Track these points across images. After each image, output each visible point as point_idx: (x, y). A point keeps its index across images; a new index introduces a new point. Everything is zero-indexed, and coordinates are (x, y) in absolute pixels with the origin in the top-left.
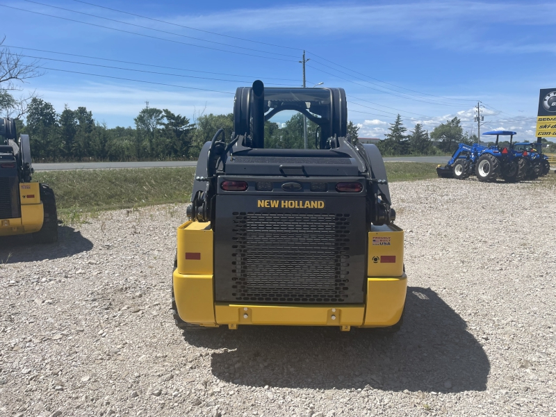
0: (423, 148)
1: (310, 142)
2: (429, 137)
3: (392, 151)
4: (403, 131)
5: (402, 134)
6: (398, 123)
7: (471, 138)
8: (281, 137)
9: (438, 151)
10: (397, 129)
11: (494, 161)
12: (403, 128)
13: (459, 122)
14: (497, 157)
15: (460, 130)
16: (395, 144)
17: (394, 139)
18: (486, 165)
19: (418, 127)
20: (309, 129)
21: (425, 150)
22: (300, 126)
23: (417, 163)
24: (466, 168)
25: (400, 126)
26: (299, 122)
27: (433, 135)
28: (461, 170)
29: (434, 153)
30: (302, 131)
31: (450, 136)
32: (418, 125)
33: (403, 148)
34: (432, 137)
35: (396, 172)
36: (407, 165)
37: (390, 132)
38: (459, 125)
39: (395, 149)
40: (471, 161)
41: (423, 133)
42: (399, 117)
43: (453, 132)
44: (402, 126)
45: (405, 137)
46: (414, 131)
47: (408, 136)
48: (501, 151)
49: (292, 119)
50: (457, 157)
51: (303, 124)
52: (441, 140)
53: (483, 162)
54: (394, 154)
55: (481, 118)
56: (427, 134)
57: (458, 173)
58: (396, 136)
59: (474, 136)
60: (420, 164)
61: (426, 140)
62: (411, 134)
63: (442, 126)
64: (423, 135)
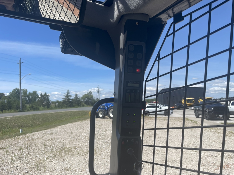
0: (79, 104)
1: (23, 103)
2: (81, 99)
3: (66, 106)
4: (70, 97)
6: (68, 93)
8: (6, 100)
9: (85, 105)
10: (68, 96)
13: (91, 93)
15: (92, 97)
16: (67, 103)
17: (66, 100)
19: (76, 95)
20: (23, 96)
22: (17, 95)
23: (79, 111)
24: (104, 113)
25: (69, 95)
26: (17, 93)
27: (82, 98)
28: (102, 114)
29: (83, 106)
30: (18, 97)
31: (89, 99)
33: (70, 104)
34: (82, 99)
35: (70, 116)
36: (75, 112)
37: (65, 97)
38: (92, 94)
39: (67, 105)
40: (106, 110)
42: (68, 91)
43: (90, 97)
45: (71, 99)
46: (75, 97)
47: (73, 99)
49: (13, 91)
50: (99, 108)
51: (19, 94)
52: (85, 100)
53: (111, 110)
54: (67, 107)
55: (99, 92)
56: (80, 98)
57: (101, 116)
58: (67, 99)
59: (98, 99)
60: (80, 111)
61: (79, 101)
62: (73, 98)
63: (85, 95)
64: (78, 98)
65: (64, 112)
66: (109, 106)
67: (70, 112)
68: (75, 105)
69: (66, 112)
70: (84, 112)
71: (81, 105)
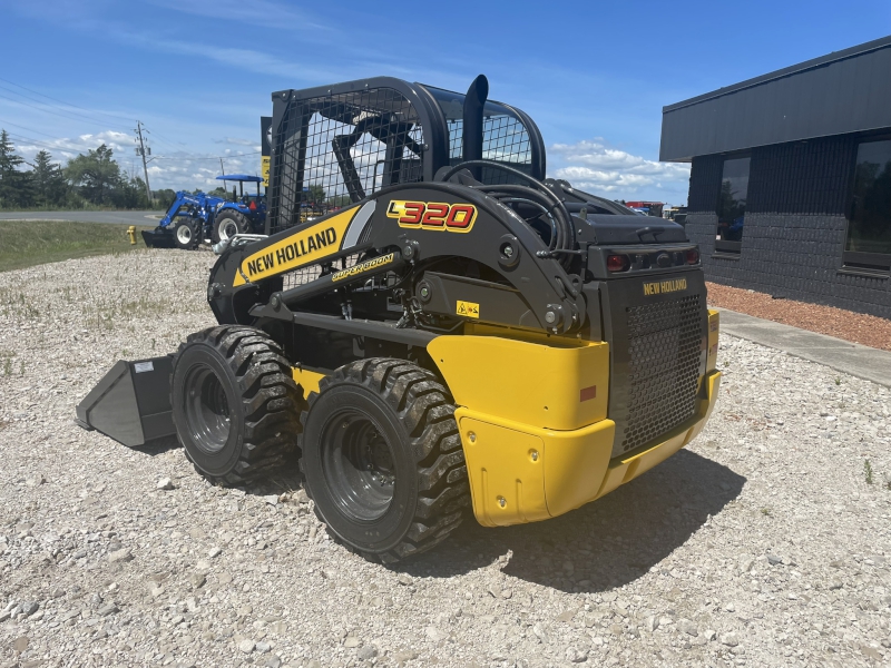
0: (59, 195)
2: (64, 176)
3: (1, 200)
4: (16, 163)
5: (15, 167)
6: (4, 147)
7: (133, 182)
11: (242, 221)
12: (15, 158)
13: (109, 153)
14: (245, 214)
15: (115, 169)
18: (229, 226)
19: (42, 157)
21: (61, 200)
23: (76, 223)
24: (196, 232)
25: (8, 153)
27: (70, 172)
28: (187, 235)
29: (79, 206)
31: (99, 177)
32: (43, 153)
33: (22, 195)
34: (68, 176)
36: (61, 226)
38: (111, 159)
40: (202, 220)
41: (54, 169)
42: (4, 134)
43: (103, 170)
44: (13, 154)
45: (21, 175)
46: (37, 165)
47: (28, 174)
48: (248, 205)
50: (176, 214)
52: (84, 184)
53: (226, 221)
55: (146, 151)
56: (59, 171)
57: (184, 240)
58: (3, 173)
59: (139, 180)
60: (83, 225)
61: (59, 182)
62: (32, 169)
63: (82, 158)
64: (54, 173)
65: (14, 222)
66: (216, 207)
67: (39, 223)
68: (42, 201)
69: (27, 223)
70: (95, 227)
71: (70, 203)
